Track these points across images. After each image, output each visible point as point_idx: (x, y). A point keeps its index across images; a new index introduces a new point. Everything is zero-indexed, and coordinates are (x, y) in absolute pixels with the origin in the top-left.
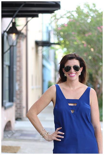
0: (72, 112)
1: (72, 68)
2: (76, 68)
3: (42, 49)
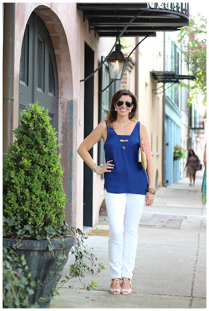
0: (124, 148)
1: (125, 103)
2: (128, 104)
3: (164, 86)
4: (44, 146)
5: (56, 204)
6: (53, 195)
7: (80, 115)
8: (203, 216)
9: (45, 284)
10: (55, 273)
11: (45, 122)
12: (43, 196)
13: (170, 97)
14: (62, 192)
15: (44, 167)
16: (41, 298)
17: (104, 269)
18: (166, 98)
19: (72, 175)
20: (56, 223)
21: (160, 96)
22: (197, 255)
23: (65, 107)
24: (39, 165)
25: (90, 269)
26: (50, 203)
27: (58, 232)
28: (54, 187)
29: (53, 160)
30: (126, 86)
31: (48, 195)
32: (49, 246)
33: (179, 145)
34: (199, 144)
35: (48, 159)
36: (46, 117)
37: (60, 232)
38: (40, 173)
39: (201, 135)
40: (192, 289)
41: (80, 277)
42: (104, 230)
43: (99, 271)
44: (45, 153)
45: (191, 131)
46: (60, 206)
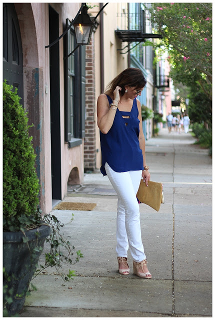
4: (14, 129)
5: (29, 191)
6: (25, 181)
7: (46, 83)
8: (175, 183)
9: (20, 279)
10: (31, 266)
11: (14, 102)
12: (14, 184)
13: (135, 56)
14: (35, 178)
15: (14, 152)
16: (17, 295)
17: (82, 257)
18: (131, 57)
19: (39, 148)
20: (30, 211)
21: (125, 56)
22: (174, 230)
23: (31, 75)
24: (10, 150)
25: (68, 260)
26: (22, 190)
27: (32, 221)
28: (27, 173)
29: (25, 143)
30: (91, 48)
31: (20, 182)
32: (23, 238)
33: (145, 105)
34: (164, 102)
35: (19, 142)
36: (15, 96)
37: (34, 220)
38: (11, 158)
39: (166, 93)
40: (173, 271)
41: (58, 267)
42: (73, 203)
43: (77, 260)
44: (16, 136)
45: (156, 89)
46: (34, 193)
